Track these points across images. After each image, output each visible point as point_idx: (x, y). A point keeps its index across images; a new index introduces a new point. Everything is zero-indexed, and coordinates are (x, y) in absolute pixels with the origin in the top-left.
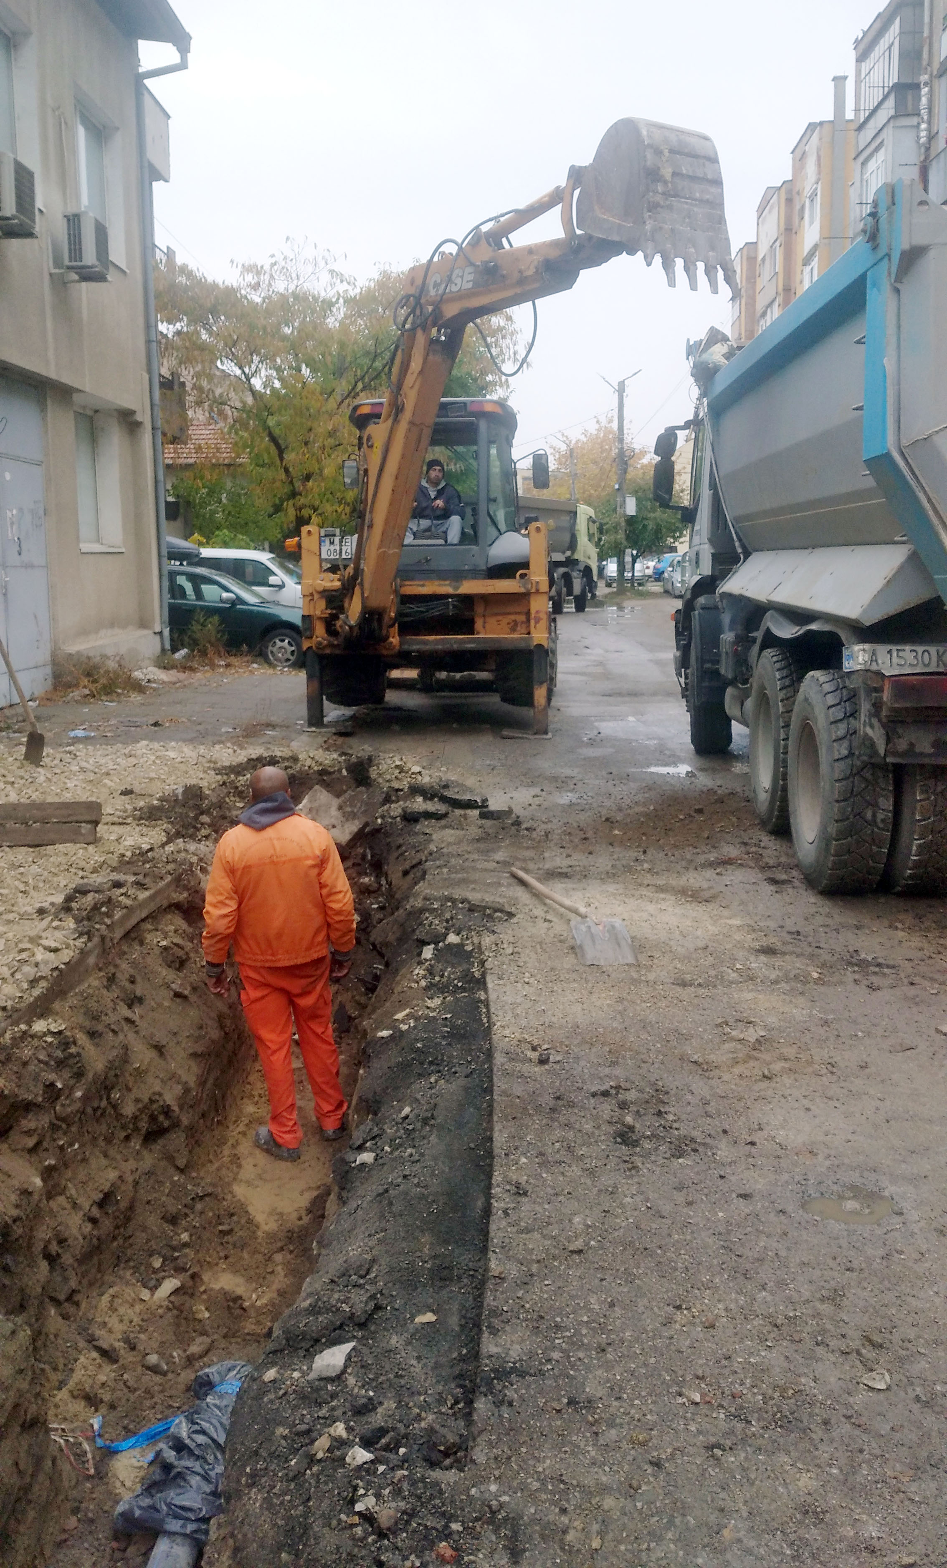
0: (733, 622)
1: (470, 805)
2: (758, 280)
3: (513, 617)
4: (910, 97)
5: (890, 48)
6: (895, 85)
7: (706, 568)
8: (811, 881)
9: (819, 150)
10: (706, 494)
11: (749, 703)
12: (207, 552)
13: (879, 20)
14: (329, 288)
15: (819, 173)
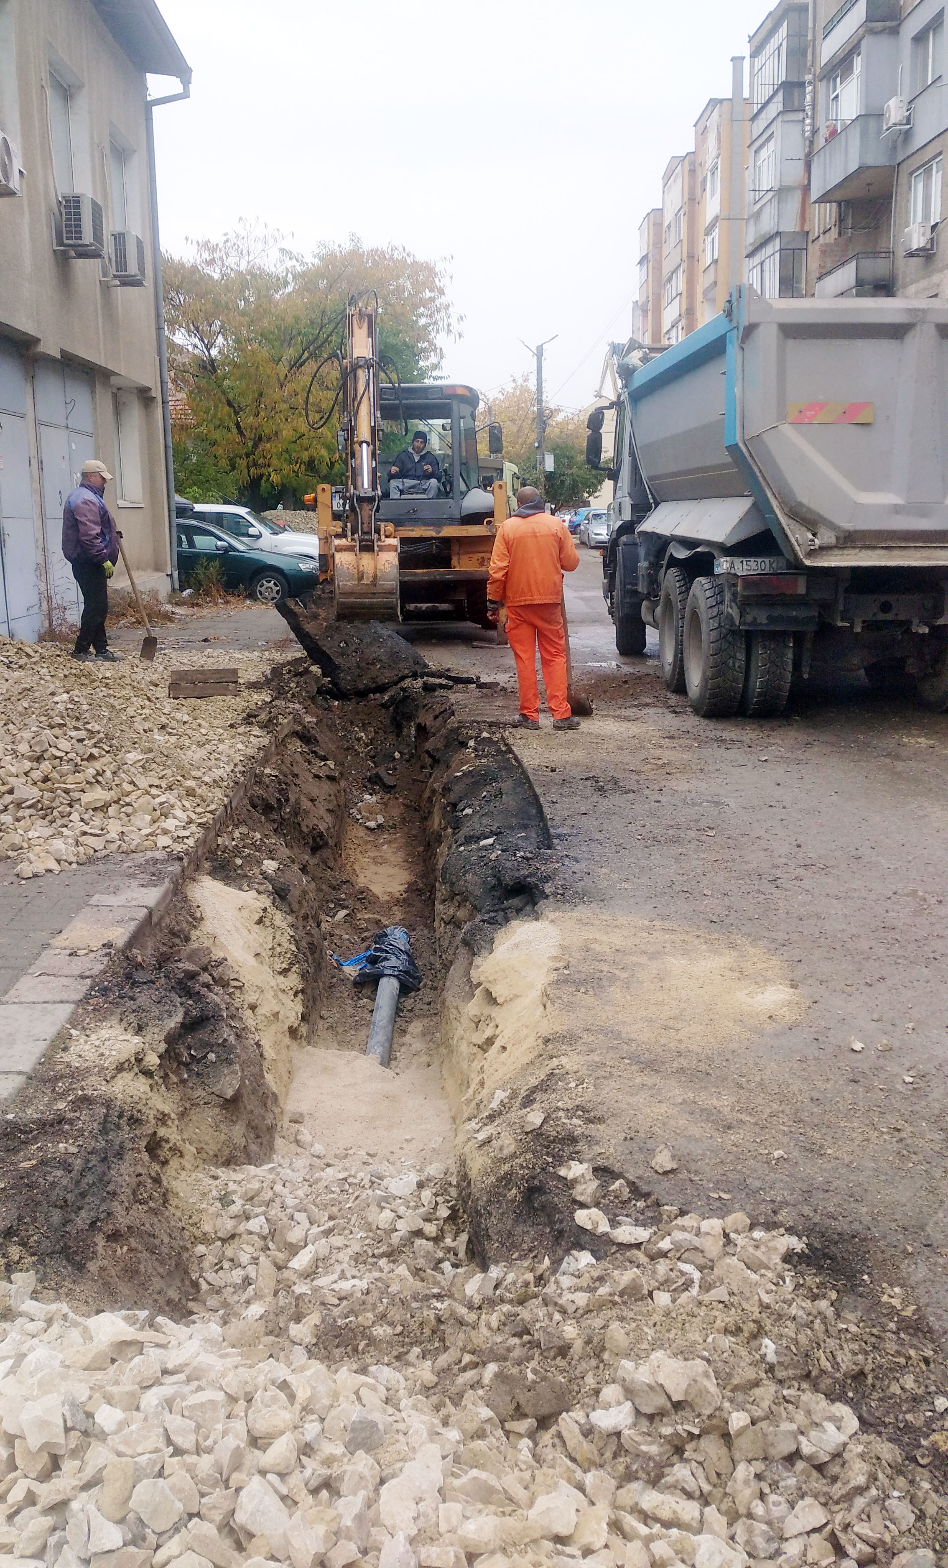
0: (647, 555)
1: (469, 681)
2: (664, 246)
3: (481, 555)
4: (796, 94)
5: (779, 48)
6: (783, 83)
7: (627, 516)
8: (697, 711)
9: (718, 127)
10: (626, 460)
11: (659, 610)
12: (199, 508)
13: (770, 19)
14: (279, 265)
15: (719, 149)
